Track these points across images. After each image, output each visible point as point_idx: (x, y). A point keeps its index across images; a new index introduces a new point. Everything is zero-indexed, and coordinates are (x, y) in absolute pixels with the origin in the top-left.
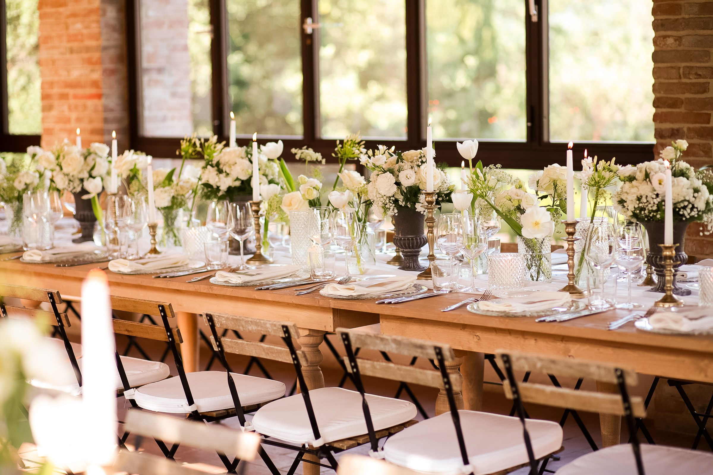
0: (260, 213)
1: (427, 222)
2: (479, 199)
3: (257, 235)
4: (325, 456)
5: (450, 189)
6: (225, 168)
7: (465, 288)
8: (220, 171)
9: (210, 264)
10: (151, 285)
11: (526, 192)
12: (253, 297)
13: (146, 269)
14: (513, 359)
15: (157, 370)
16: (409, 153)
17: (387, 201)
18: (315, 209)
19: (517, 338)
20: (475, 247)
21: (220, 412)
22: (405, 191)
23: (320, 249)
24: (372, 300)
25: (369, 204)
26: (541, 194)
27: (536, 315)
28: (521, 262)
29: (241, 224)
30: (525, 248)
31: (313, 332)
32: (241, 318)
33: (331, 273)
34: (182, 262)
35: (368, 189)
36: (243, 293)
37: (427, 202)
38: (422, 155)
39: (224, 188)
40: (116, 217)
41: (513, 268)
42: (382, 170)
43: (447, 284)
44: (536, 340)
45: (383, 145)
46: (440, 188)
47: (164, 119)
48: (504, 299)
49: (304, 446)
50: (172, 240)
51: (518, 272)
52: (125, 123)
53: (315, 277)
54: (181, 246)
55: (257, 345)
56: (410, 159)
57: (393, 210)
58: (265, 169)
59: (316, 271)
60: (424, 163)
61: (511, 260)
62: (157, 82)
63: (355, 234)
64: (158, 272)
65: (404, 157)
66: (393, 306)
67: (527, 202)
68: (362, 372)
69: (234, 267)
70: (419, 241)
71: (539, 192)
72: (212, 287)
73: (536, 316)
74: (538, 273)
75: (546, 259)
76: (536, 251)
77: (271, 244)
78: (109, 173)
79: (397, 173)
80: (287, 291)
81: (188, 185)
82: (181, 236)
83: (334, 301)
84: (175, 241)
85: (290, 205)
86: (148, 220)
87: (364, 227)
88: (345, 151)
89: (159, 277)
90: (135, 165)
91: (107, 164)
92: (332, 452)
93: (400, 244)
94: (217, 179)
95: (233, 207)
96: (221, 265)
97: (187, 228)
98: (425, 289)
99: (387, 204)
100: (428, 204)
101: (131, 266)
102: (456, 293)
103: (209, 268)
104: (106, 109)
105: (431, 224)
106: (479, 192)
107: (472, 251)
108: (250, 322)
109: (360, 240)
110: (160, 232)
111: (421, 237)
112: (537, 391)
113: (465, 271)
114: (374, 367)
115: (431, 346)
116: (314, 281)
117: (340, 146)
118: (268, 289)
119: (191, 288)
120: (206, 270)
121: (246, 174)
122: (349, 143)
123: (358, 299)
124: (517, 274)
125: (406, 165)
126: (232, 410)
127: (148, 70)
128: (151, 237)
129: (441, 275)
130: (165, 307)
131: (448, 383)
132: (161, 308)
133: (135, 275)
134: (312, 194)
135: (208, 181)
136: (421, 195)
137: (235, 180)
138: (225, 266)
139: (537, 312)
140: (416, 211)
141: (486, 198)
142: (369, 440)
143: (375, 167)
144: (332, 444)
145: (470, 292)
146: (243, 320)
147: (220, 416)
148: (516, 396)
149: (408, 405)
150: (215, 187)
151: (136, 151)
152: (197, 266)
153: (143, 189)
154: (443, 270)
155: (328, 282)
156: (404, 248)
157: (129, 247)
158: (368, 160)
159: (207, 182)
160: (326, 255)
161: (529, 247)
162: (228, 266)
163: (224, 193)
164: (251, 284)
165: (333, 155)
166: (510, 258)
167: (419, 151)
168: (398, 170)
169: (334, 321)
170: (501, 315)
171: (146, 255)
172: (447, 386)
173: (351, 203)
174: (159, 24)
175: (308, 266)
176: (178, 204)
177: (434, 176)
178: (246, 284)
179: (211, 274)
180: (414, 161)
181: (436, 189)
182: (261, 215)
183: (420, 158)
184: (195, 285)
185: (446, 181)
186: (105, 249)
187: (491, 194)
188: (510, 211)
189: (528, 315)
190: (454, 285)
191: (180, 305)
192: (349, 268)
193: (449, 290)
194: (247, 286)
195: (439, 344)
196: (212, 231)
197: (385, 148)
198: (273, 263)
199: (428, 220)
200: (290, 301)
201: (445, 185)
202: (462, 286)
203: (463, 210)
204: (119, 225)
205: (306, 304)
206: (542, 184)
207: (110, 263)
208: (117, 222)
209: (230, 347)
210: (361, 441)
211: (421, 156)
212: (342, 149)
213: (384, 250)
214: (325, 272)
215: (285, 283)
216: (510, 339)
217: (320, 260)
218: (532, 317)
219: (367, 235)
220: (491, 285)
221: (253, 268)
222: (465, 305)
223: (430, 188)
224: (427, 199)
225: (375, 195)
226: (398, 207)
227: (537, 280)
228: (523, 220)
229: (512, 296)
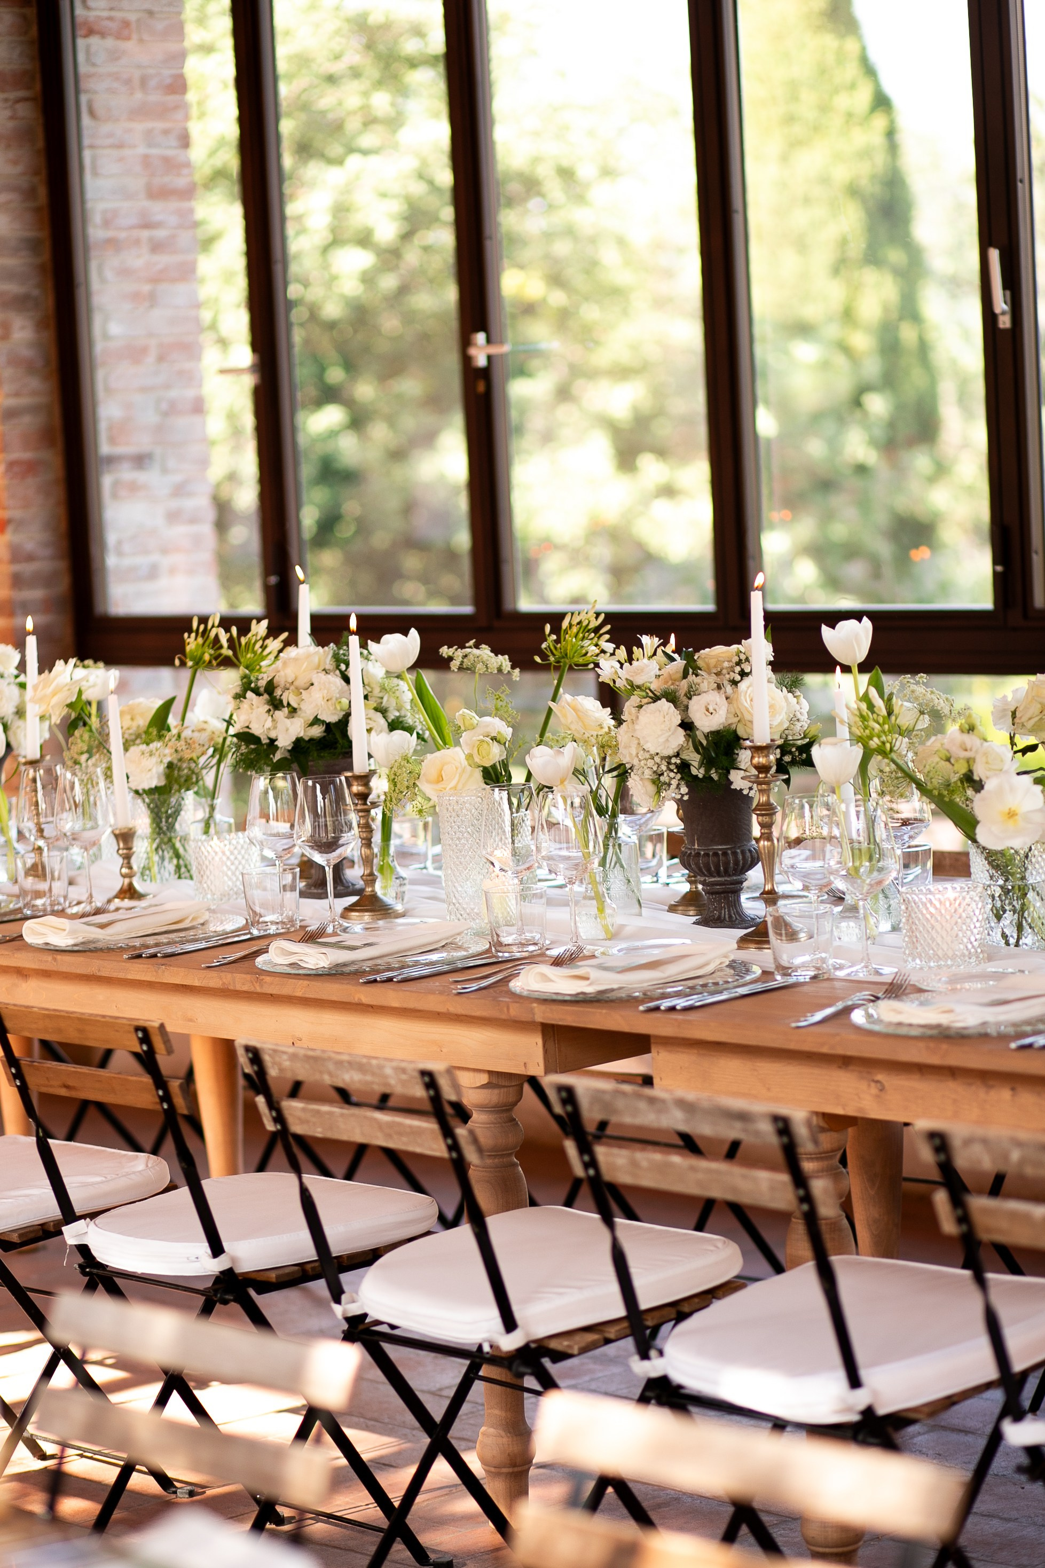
0: (371, 798)
1: (758, 815)
2: (876, 760)
3: (365, 851)
4: (529, 1371)
5: (810, 736)
6: (289, 697)
7: (850, 967)
8: (276, 704)
9: (258, 922)
10: (121, 975)
11: (985, 740)
12: (356, 1000)
13: (108, 938)
14: (956, 1142)
15: (140, 1172)
16: (713, 653)
17: (664, 768)
18: (497, 790)
19: (970, 1084)
20: (871, 871)
21: (287, 1270)
22: (705, 743)
23: (510, 883)
24: (629, 1002)
25: (622, 772)
26: (1022, 742)
27: (1011, 1030)
28: (977, 905)
29: (326, 825)
30: (988, 871)
31: (498, 1079)
32: (325, 1055)
33: (538, 936)
34: (193, 919)
35: (619, 738)
36: (333, 991)
37: (756, 767)
38: (743, 657)
39: (285, 742)
40: (38, 814)
41: (960, 917)
42: (651, 694)
43: (806, 958)
44: (1013, 1089)
45: (652, 635)
46: (786, 732)
47: (153, 573)
48: (941, 993)
49: (480, 1347)
50: (170, 867)
51: (972, 926)
52: (63, 585)
53: (499, 949)
54: (191, 878)
55: (366, 1117)
56: (715, 667)
57: (678, 787)
58: (381, 695)
59: (501, 934)
60: (747, 674)
61: (955, 900)
62: (134, 488)
63: (591, 844)
64: (137, 943)
65: (700, 663)
66: (680, 1017)
67: (987, 763)
68: (607, 1176)
69: (313, 928)
70: (740, 857)
71: (1017, 736)
72: (262, 977)
73: (1013, 1033)
74: (1020, 928)
75: (1038, 894)
76: (1012, 876)
77: (399, 869)
78: (20, 713)
79: (685, 700)
80: (436, 983)
81: (203, 737)
82: (190, 855)
83: (543, 1007)
84: (178, 867)
85: (440, 779)
86: (112, 821)
87: (613, 827)
88: (566, 650)
89: (139, 956)
90: (80, 693)
91: (15, 690)
92: (546, 1362)
93: (697, 864)
94: (269, 723)
95: (306, 787)
96: (283, 923)
97: (204, 837)
98: (757, 971)
99: (662, 774)
100: (760, 772)
101: (72, 932)
102: (828, 979)
103: (255, 932)
104: (17, 555)
105: (766, 819)
106: (874, 743)
107: (864, 881)
108: (346, 1065)
109: (604, 858)
110: (142, 847)
111: (746, 848)
112: (1014, 1215)
113: (848, 927)
114: (634, 1164)
115: (764, 1115)
116: (498, 957)
117: (554, 637)
118: (390, 980)
119: (213, 980)
120: (248, 936)
121: (335, 708)
122: (575, 629)
123: (598, 1001)
124: (969, 933)
125: (705, 681)
126: (313, 1265)
127: (111, 460)
128: (120, 861)
129: (792, 936)
130: (151, 1031)
131: (807, 1198)
132: (140, 1034)
133: (85, 951)
134: (488, 754)
135: (248, 727)
136: (743, 751)
137: (312, 724)
138: (293, 926)
139: (1015, 1025)
140: (732, 787)
141: (893, 755)
142: (628, 1331)
143: (634, 687)
144: (546, 1343)
145: (861, 976)
146: (330, 1059)
147: (286, 1279)
148: (964, 1228)
149: (720, 1245)
150: (265, 741)
151: (82, 658)
152: (229, 927)
153: (100, 745)
154: (797, 924)
155: (532, 959)
156: (705, 876)
157: (71, 883)
158: (616, 672)
159: (247, 730)
160: (524, 895)
161: (997, 868)
162: (298, 924)
163: (287, 755)
164: (352, 968)
165: (538, 659)
166: (951, 894)
167: (735, 647)
168: (686, 695)
169: (546, 1051)
170: (929, 1032)
171: (109, 901)
172: (805, 1207)
173: (579, 773)
174: (135, 353)
175: (483, 923)
176: (182, 780)
177: (771, 707)
178: (340, 969)
179: (260, 944)
180: (724, 671)
181: (777, 737)
182: (374, 805)
183: (739, 663)
184: (223, 974)
185: (799, 716)
186: (16, 889)
187: (904, 745)
188: (949, 785)
189: (992, 1031)
190: (823, 960)
191: (191, 1020)
192: (578, 924)
193: (812, 973)
194: (342, 974)
195: (783, 1111)
196: (261, 843)
197: (656, 641)
198: (403, 915)
199: (759, 810)
200: (441, 1008)
201: (798, 725)
202: (843, 962)
203: (840, 784)
204: (45, 834)
205: (478, 1013)
206: (1024, 719)
207: (28, 923)
208: (43, 826)
209: (302, 1122)
210: (611, 1332)
211: (740, 660)
212: (559, 646)
213: (663, 878)
214: (523, 937)
215: (431, 964)
216: (952, 1089)
217: (513, 905)
218: (1003, 1038)
219: (620, 845)
220: (910, 959)
221: (358, 928)
222: (848, 1010)
223: (762, 736)
224: (756, 760)
225: (634, 753)
226: (690, 779)
227: (1017, 945)
228: (980, 805)
229: (959, 986)
